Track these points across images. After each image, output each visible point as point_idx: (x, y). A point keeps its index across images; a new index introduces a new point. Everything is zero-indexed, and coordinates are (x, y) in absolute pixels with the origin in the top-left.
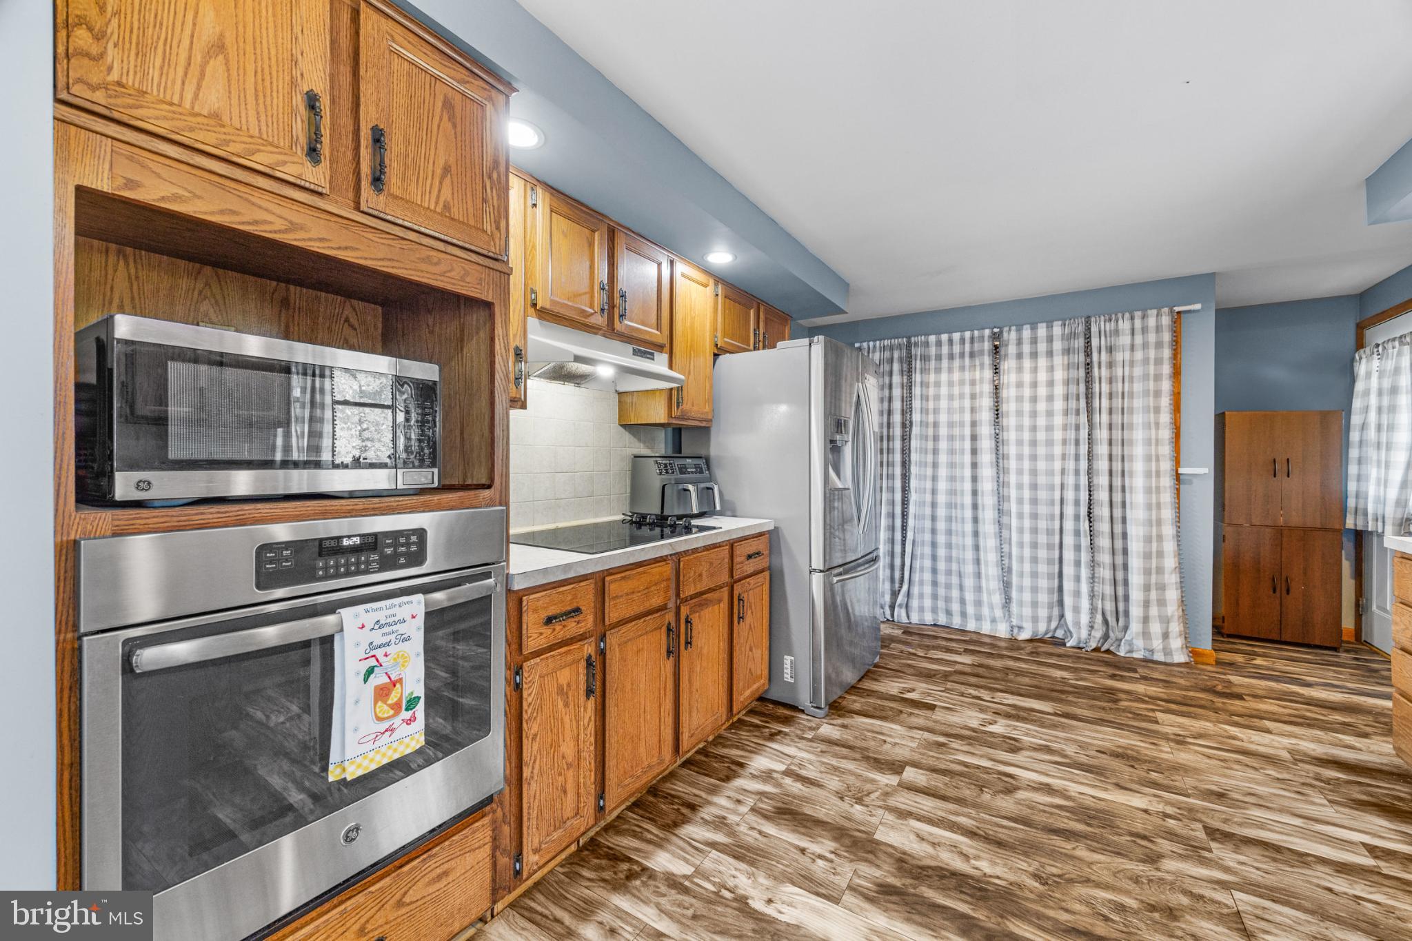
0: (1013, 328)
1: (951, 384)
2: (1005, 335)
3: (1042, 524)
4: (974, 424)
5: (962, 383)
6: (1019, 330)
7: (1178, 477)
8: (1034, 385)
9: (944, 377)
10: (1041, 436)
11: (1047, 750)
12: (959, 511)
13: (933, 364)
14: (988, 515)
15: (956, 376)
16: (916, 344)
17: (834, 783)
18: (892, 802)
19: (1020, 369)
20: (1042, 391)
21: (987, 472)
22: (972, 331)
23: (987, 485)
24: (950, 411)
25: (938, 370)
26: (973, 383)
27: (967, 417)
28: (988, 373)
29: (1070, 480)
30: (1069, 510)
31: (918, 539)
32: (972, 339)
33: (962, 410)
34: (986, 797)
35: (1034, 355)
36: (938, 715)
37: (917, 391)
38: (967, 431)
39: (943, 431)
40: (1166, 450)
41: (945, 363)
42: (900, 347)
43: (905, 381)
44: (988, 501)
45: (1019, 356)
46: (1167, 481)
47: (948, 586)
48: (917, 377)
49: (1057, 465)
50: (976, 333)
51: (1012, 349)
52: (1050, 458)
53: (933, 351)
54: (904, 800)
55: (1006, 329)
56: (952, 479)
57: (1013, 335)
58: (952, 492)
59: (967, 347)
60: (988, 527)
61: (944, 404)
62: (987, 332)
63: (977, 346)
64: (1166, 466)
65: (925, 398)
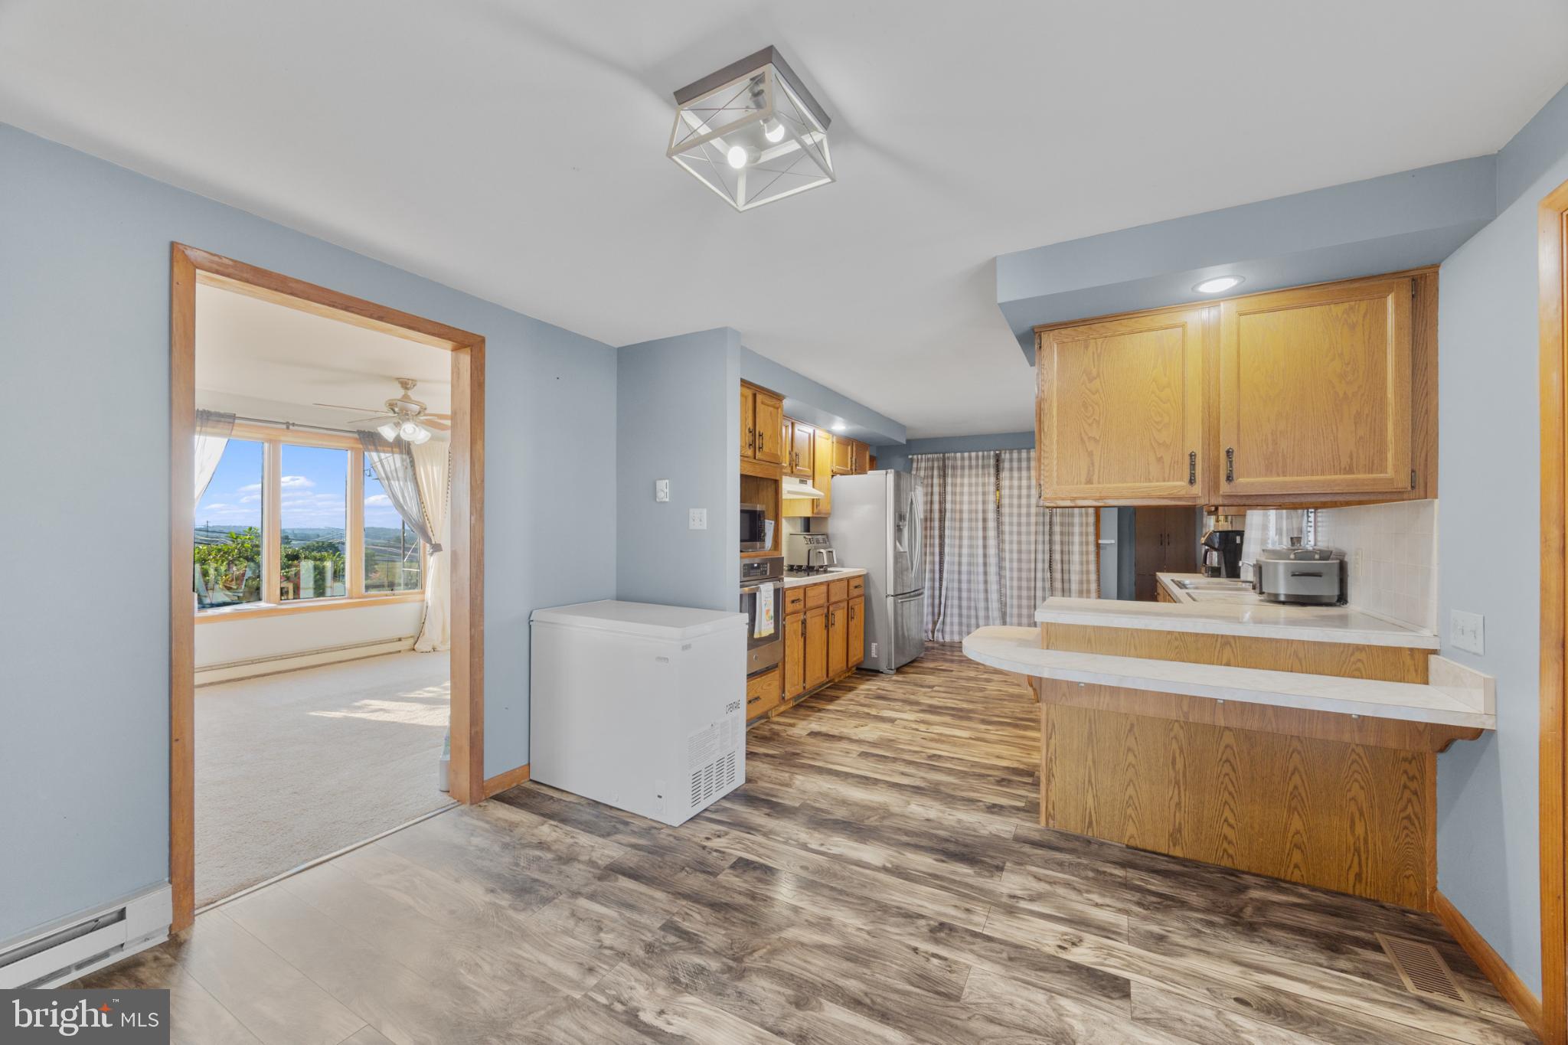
0: (1007, 452)
1: (970, 485)
2: (1003, 455)
3: (1024, 575)
4: (984, 511)
5: (977, 484)
6: (1011, 453)
7: (1098, 546)
8: (1020, 488)
9: (966, 481)
10: (1024, 520)
11: (1005, 681)
12: (975, 567)
13: (959, 472)
14: (993, 569)
15: (974, 480)
16: (948, 458)
17: (901, 691)
18: (928, 694)
19: (1011, 478)
20: (1024, 492)
21: (992, 542)
22: (983, 451)
23: (992, 551)
24: (970, 503)
25: (962, 476)
26: (984, 485)
27: (980, 507)
28: (993, 479)
29: (1040, 547)
30: (1040, 566)
31: (950, 586)
32: (983, 456)
33: (977, 502)
34: (971, 693)
35: (1020, 469)
36: (954, 673)
37: (949, 489)
38: (980, 516)
39: (966, 516)
40: (1091, 529)
41: (967, 471)
42: (938, 459)
43: (941, 482)
44: (993, 560)
45: (1011, 469)
46: (1092, 548)
47: (969, 617)
48: (949, 480)
49: (1033, 538)
50: (986, 453)
51: (1007, 465)
52: (1028, 533)
53: (959, 463)
54: (934, 694)
55: (1003, 452)
56: (971, 547)
57: (1007, 456)
58: (971, 555)
59: (980, 462)
60: (993, 578)
61: (966, 498)
62: (992, 453)
63: (986, 462)
64: (1092, 538)
65: (954, 494)
